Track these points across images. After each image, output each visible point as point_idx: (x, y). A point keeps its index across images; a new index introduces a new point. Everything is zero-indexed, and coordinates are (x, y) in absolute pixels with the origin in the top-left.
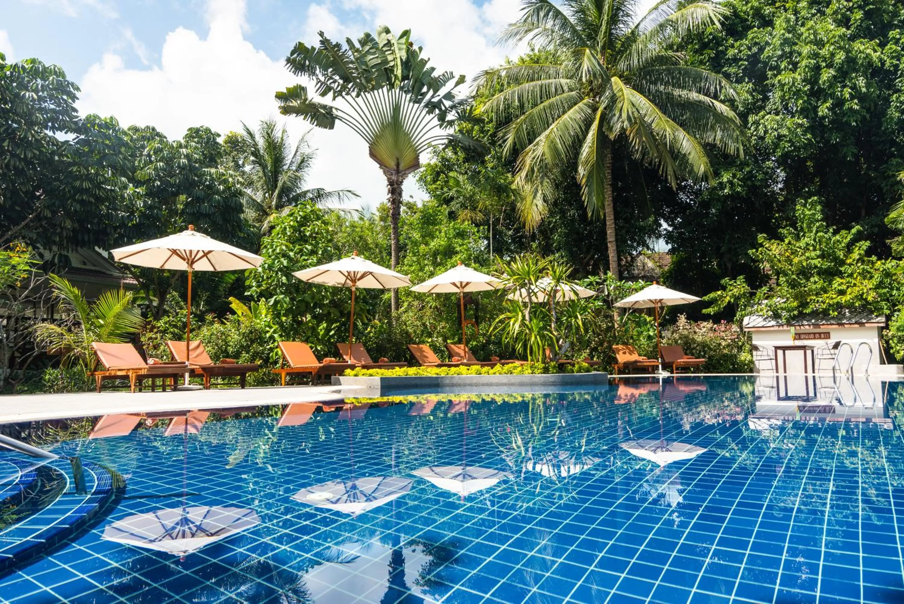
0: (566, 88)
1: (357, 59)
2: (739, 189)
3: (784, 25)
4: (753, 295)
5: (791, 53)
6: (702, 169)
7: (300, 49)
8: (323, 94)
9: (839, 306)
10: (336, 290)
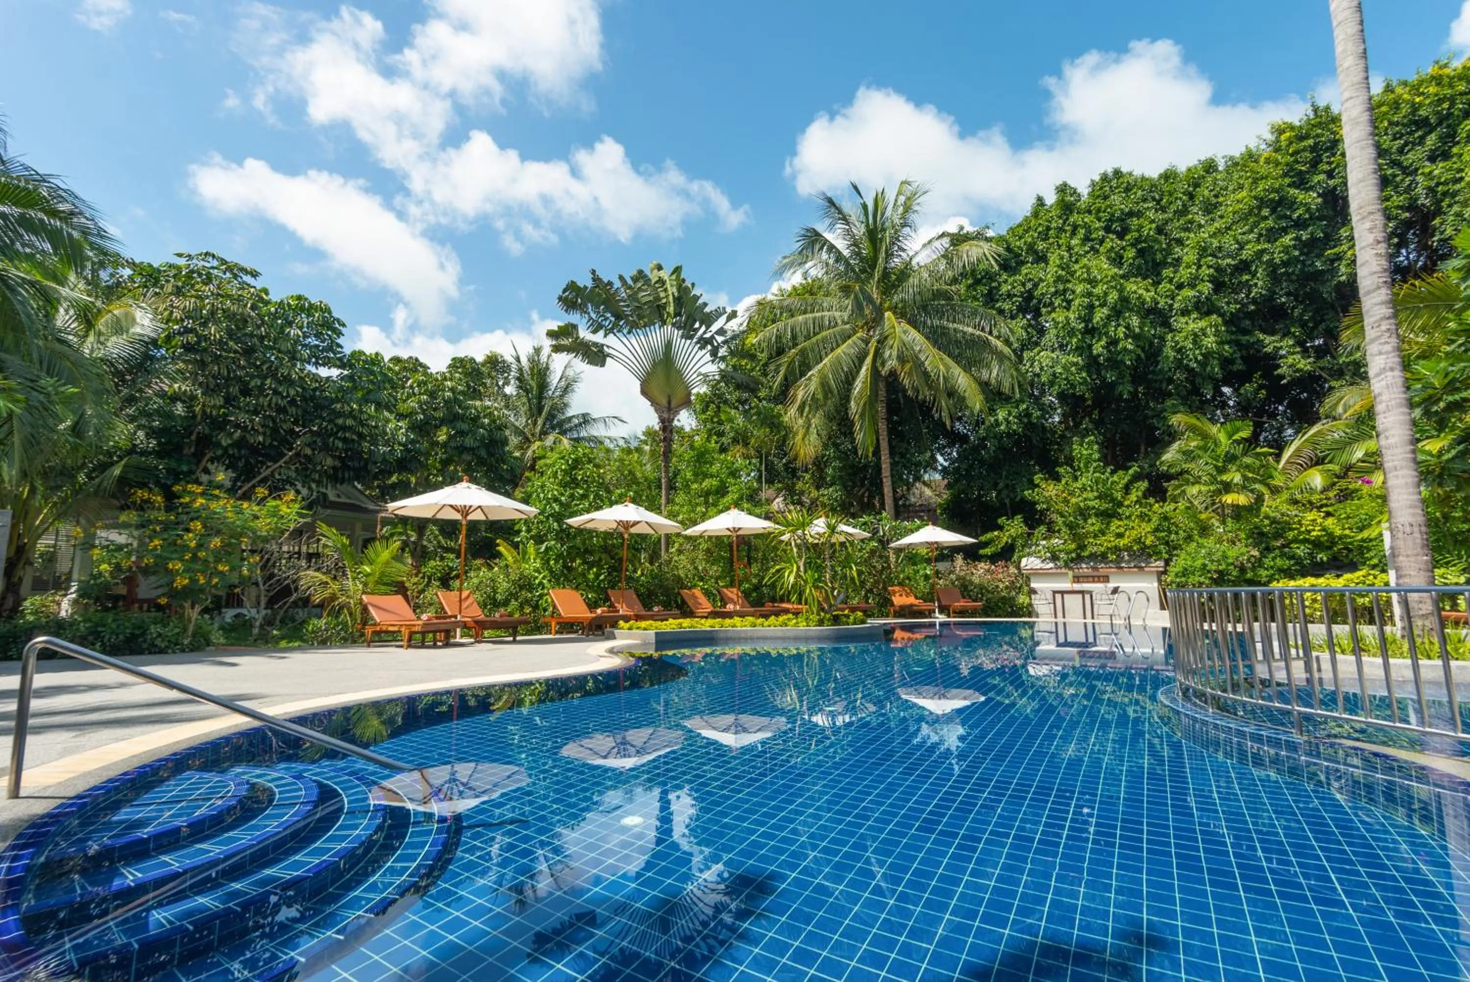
0: (839, 322)
1: (629, 296)
2: (1015, 427)
3: (1058, 262)
4: (1029, 535)
5: (1065, 291)
6: (978, 407)
7: (572, 286)
8: (595, 332)
9: (1117, 549)
10: (608, 535)
